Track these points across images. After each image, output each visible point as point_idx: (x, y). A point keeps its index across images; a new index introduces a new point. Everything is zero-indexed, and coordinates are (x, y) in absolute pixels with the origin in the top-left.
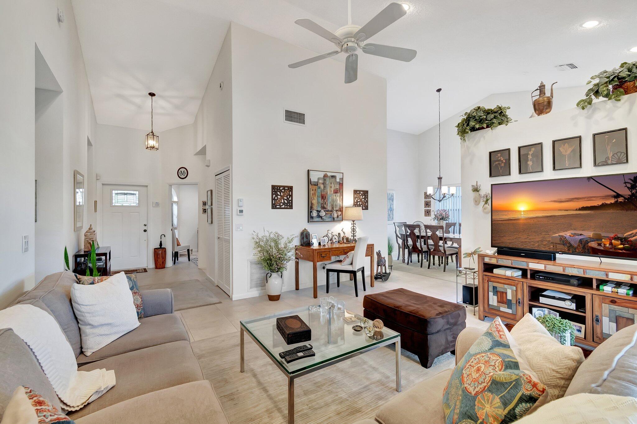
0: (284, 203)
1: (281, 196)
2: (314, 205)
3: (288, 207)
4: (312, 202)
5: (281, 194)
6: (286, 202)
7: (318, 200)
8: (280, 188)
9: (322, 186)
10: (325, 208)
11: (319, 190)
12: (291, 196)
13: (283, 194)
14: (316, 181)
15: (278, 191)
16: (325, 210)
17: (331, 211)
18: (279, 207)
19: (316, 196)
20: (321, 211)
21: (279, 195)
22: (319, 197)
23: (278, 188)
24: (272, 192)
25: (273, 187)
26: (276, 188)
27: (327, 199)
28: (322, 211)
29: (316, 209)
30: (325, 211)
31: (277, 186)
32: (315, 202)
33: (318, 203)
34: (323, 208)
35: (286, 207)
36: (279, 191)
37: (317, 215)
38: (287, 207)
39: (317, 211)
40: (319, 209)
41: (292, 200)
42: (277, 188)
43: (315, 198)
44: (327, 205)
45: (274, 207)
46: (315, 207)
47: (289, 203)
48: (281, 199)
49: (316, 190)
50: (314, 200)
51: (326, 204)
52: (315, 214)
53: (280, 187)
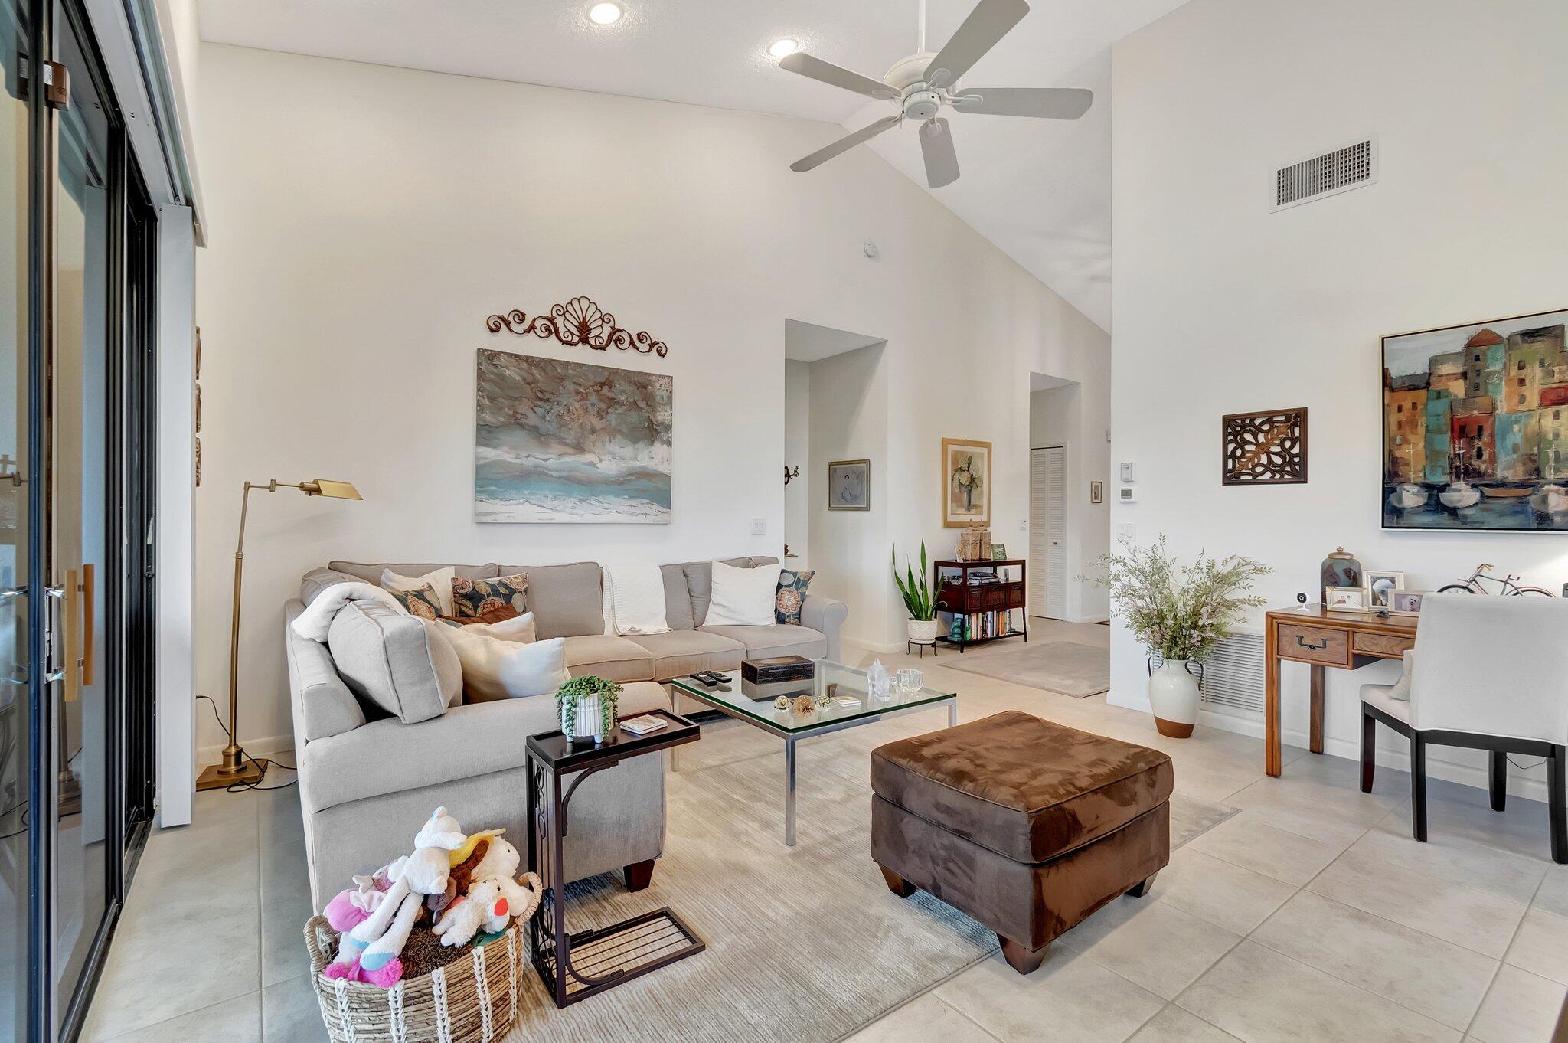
0: (1270, 466)
1: (1257, 444)
2: (1407, 464)
3: (1286, 476)
4: (1398, 454)
5: (1256, 438)
6: (1278, 460)
7: (1429, 443)
8: (1252, 420)
9: (1458, 389)
10: (1478, 474)
11: (1441, 406)
12: (1303, 440)
13: (1266, 437)
14: (1420, 367)
15: (1245, 432)
16: (1477, 481)
17: (1522, 485)
18: (1250, 477)
19: (1421, 430)
20: (1448, 485)
21: (1250, 443)
22: (1440, 432)
23: (1248, 422)
24: (1225, 435)
25: (1229, 422)
26: (1239, 421)
27: (1492, 435)
28: (1461, 485)
29: (1420, 480)
30: (1474, 486)
31: (1244, 417)
32: (1412, 451)
33: (1432, 454)
34: (1466, 473)
35: (1278, 476)
36: (1250, 431)
37: (1421, 500)
38: (1282, 476)
39: (1427, 486)
40: (1440, 478)
41: (1303, 455)
42: (1243, 420)
43: (1412, 438)
44: (1493, 459)
45: (1231, 477)
46: (1415, 471)
47: (1291, 463)
48: (1257, 454)
49: (1420, 407)
50: (1405, 446)
51: (1485, 457)
52: (1411, 497)
53: (1253, 417)
